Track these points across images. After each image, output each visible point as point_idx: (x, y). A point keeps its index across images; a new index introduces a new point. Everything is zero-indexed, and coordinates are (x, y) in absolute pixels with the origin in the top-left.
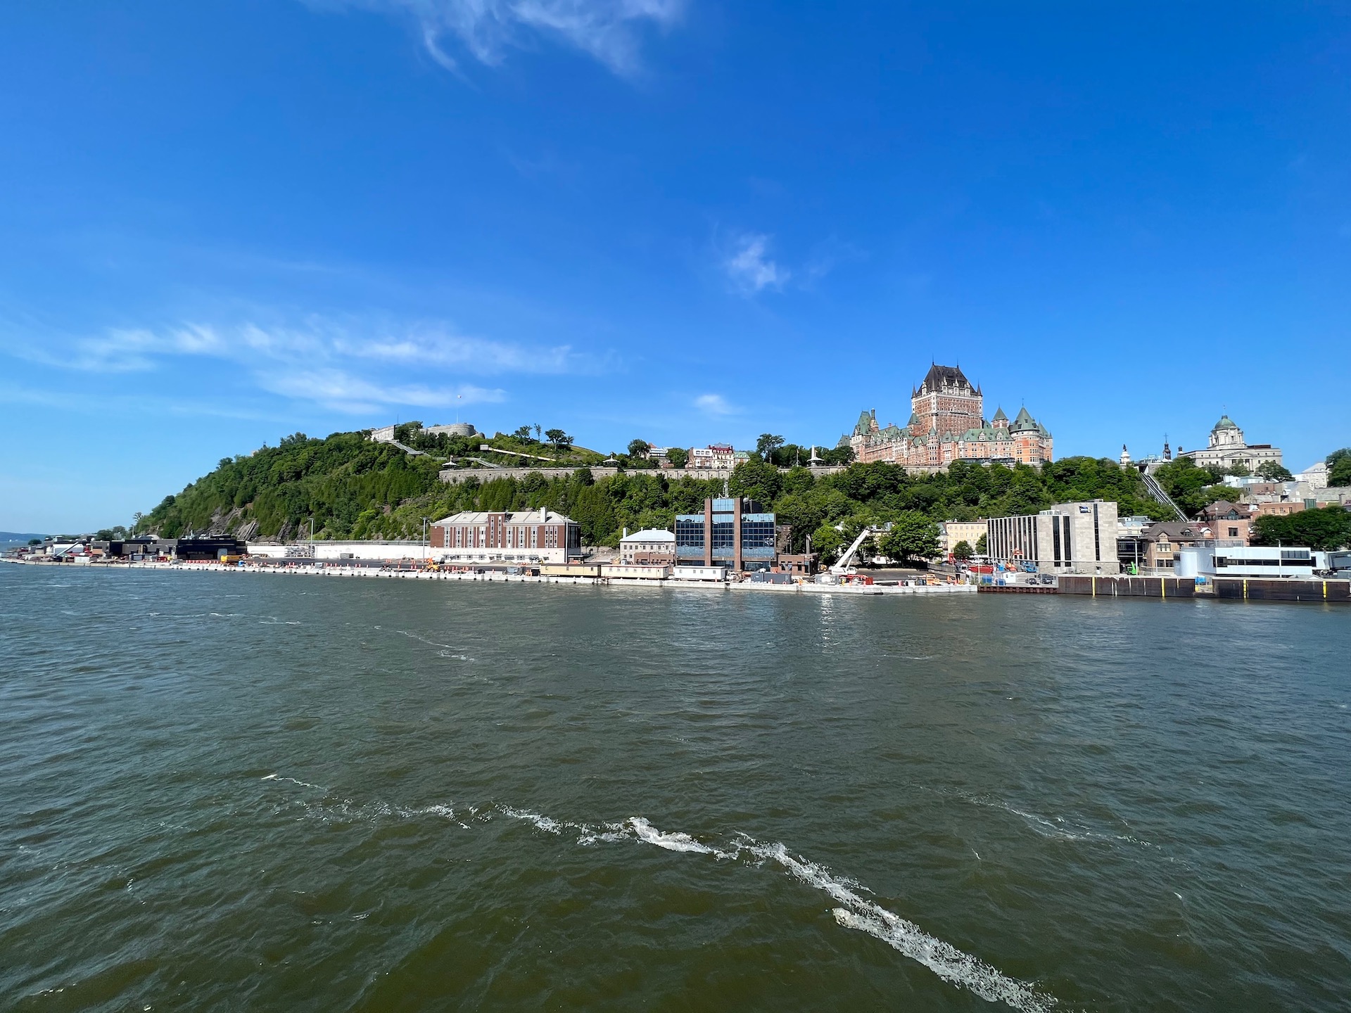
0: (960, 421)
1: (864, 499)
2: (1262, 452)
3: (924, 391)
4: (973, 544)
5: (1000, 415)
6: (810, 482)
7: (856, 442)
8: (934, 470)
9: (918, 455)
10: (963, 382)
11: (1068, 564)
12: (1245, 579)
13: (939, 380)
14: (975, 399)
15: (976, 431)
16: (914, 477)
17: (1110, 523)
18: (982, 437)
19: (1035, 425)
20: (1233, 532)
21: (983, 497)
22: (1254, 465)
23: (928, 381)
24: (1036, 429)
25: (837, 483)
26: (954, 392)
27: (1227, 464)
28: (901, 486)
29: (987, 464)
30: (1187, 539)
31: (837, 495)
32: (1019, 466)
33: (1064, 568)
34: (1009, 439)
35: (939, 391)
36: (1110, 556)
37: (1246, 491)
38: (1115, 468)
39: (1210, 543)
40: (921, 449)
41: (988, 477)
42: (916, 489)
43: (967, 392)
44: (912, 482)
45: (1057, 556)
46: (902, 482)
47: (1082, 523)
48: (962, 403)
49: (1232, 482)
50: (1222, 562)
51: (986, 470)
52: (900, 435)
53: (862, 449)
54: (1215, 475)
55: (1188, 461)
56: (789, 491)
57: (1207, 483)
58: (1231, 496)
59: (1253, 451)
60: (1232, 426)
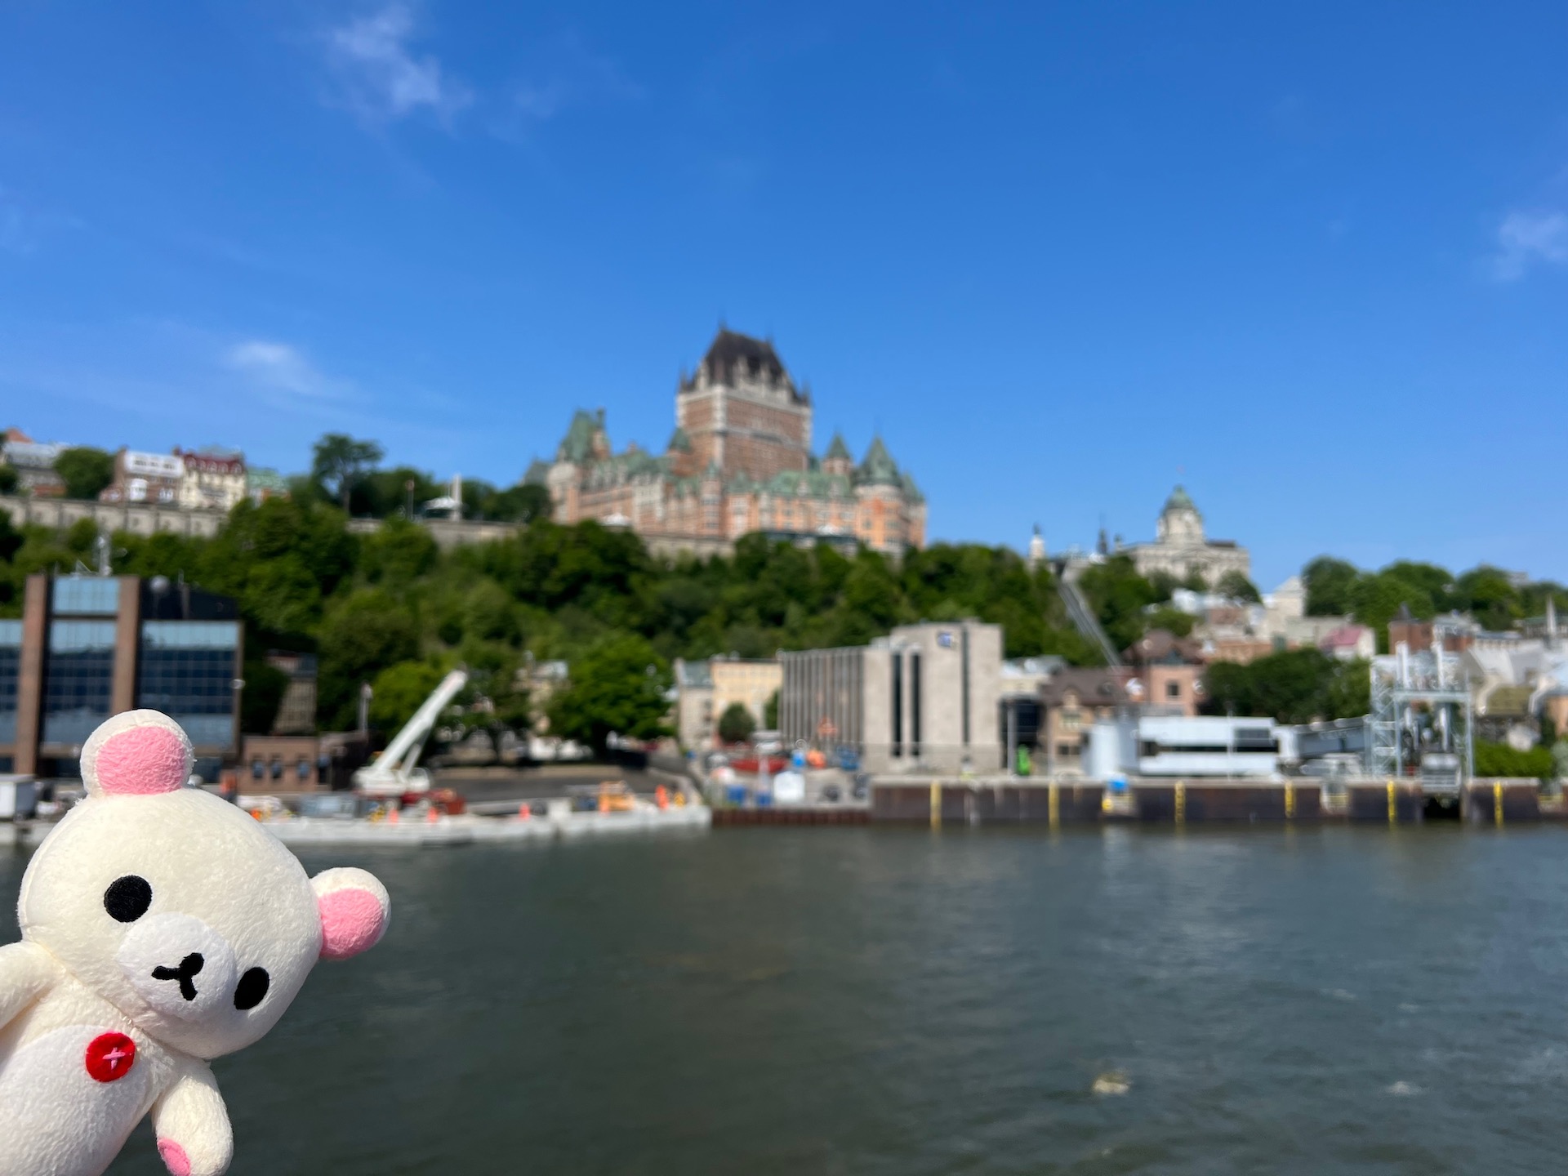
0: (768, 453)
1: (553, 603)
2: (1225, 554)
3: (702, 382)
4: (756, 710)
5: (838, 449)
6: (427, 557)
7: (561, 477)
8: (706, 550)
9: (682, 516)
10: (776, 372)
11: (916, 753)
12: (1179, 785)
13: (730, 362)
14: (796, 410)
15: (792, 475)
16: (664, 561)
17: (989, 670)
18: (804, 489)
19: (894, 473)
20: (1174, 690)
21: (794, 612)
22: (1213, 575)
23: (711, 360)
24: (897, 482)
25: (493, 564)
26: (757, 391)
27: (1180, 571)
28: (634, 580)
29: (808, 544)
30: (1105, 702)
31: (486, 593)
32: (865, 553)
33: (908, 762)
34: (850, 498)
35: (729, 382)
36: (986, 737)
37: (1201, 618)
38: (1018, 565)
39: (1135, 711)
40: (689, 504)
41: (805, 570)
42: (664, 588)
43: (782, 396)
44: (658, 572)
45: (898, 735)
46: (638, 569)
47: (941, 668)
48: (771, 414)
49: (1185, 600)
50: (1151, 748)
51: (803, 555)
52: (648, 468)
53: (572, 494)
54: (1162, 589)
55: (1124, 562)
56: (374, 577)
57: (1150, 600)
58: (1181, 626)
59: (1214, 553)
60: (1187, 506)
